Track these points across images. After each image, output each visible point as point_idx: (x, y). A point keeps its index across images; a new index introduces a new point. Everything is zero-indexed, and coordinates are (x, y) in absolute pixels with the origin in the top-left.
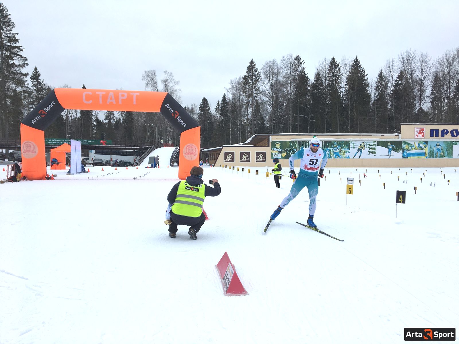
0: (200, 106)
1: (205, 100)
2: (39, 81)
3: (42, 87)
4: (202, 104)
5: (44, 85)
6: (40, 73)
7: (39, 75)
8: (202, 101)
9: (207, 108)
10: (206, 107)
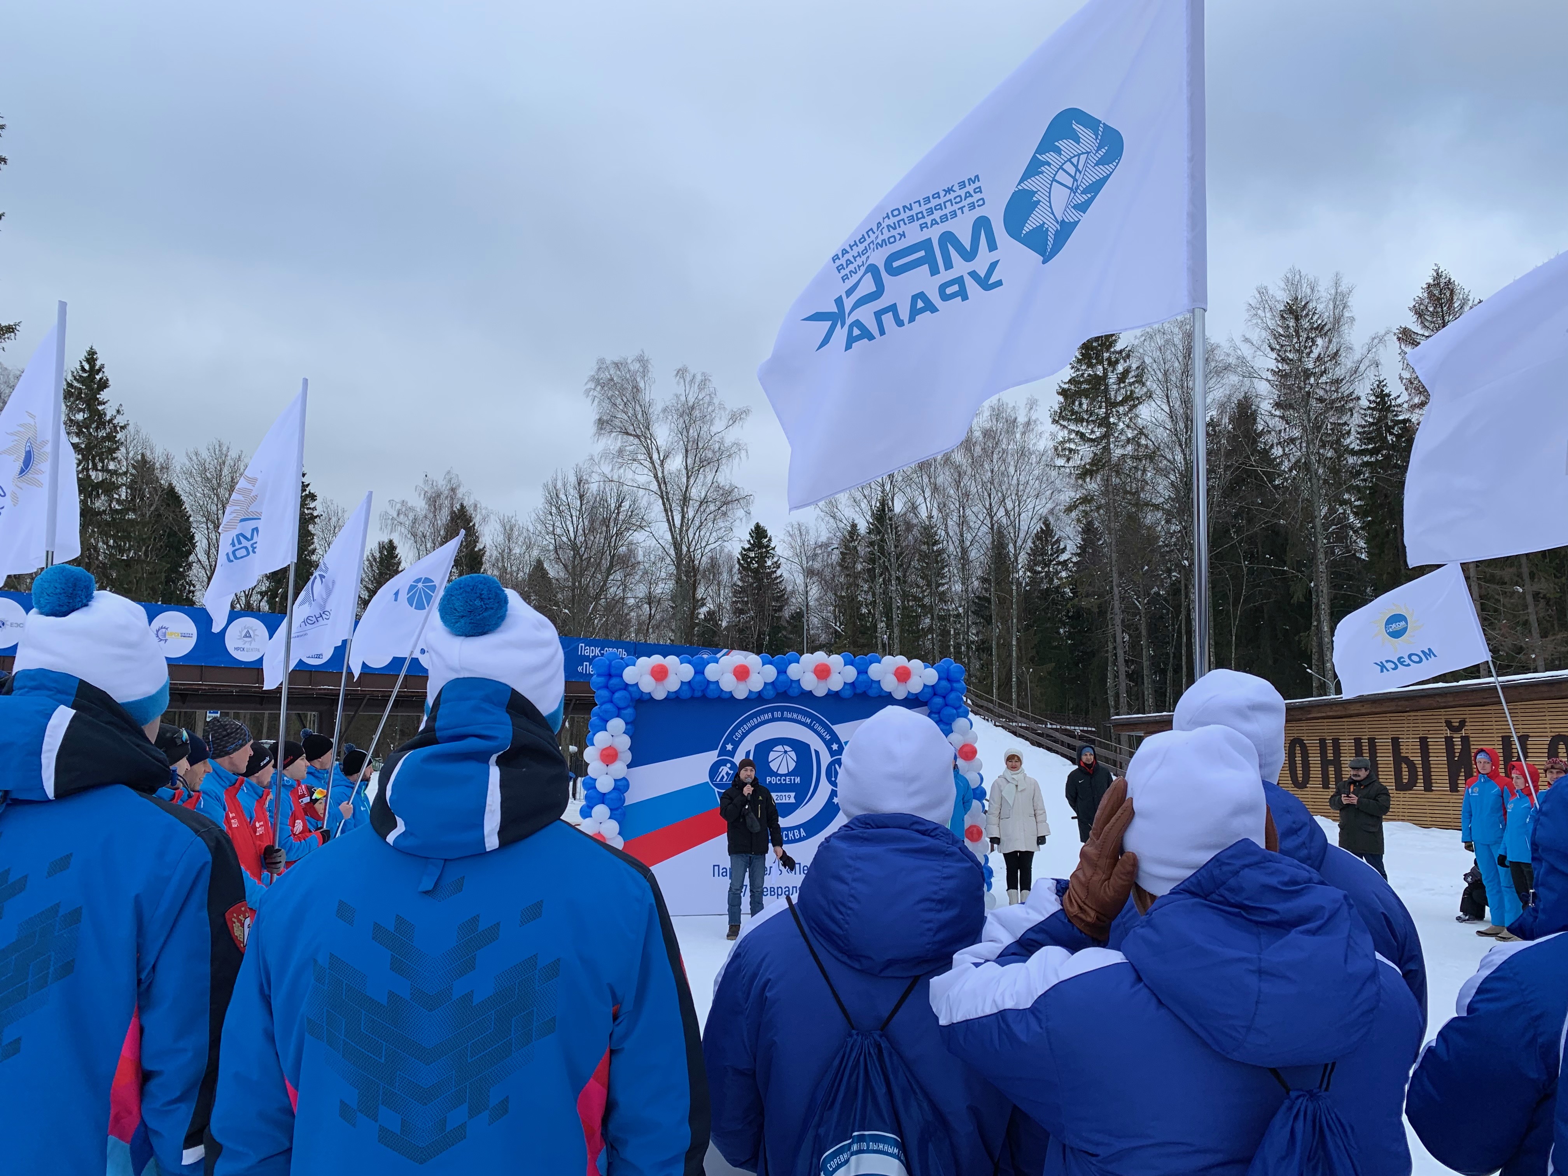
0: (741, 554)
1: (759, 533)
2: (100, 408)
3: (110, 437)
4: (749, 550)
5: (123, 428)
6: (108, 373)
7: (104, 385)
8: (748, 537)
9: (769, 563)
10: (762, 559)
